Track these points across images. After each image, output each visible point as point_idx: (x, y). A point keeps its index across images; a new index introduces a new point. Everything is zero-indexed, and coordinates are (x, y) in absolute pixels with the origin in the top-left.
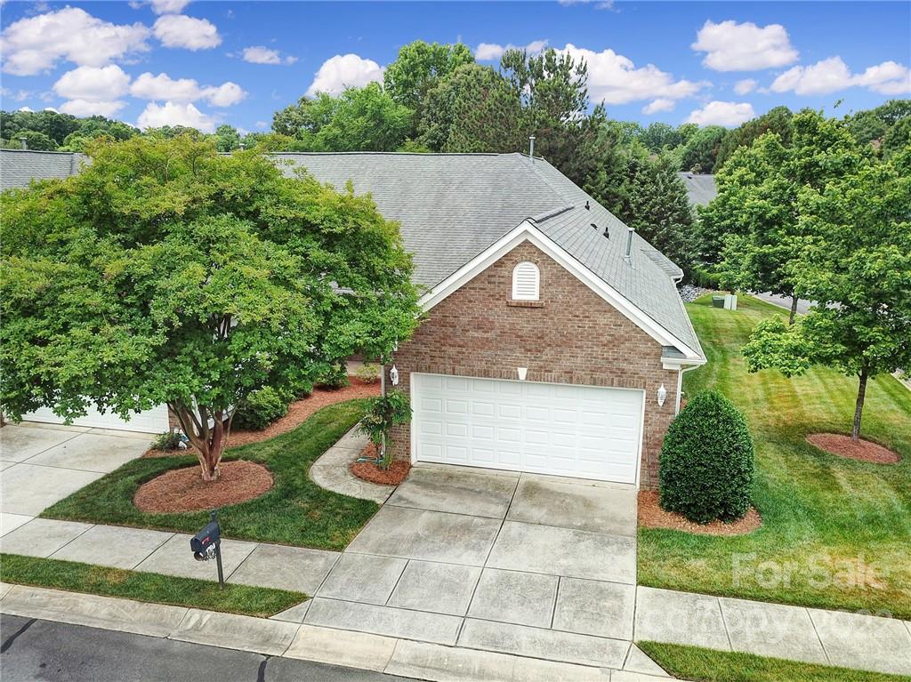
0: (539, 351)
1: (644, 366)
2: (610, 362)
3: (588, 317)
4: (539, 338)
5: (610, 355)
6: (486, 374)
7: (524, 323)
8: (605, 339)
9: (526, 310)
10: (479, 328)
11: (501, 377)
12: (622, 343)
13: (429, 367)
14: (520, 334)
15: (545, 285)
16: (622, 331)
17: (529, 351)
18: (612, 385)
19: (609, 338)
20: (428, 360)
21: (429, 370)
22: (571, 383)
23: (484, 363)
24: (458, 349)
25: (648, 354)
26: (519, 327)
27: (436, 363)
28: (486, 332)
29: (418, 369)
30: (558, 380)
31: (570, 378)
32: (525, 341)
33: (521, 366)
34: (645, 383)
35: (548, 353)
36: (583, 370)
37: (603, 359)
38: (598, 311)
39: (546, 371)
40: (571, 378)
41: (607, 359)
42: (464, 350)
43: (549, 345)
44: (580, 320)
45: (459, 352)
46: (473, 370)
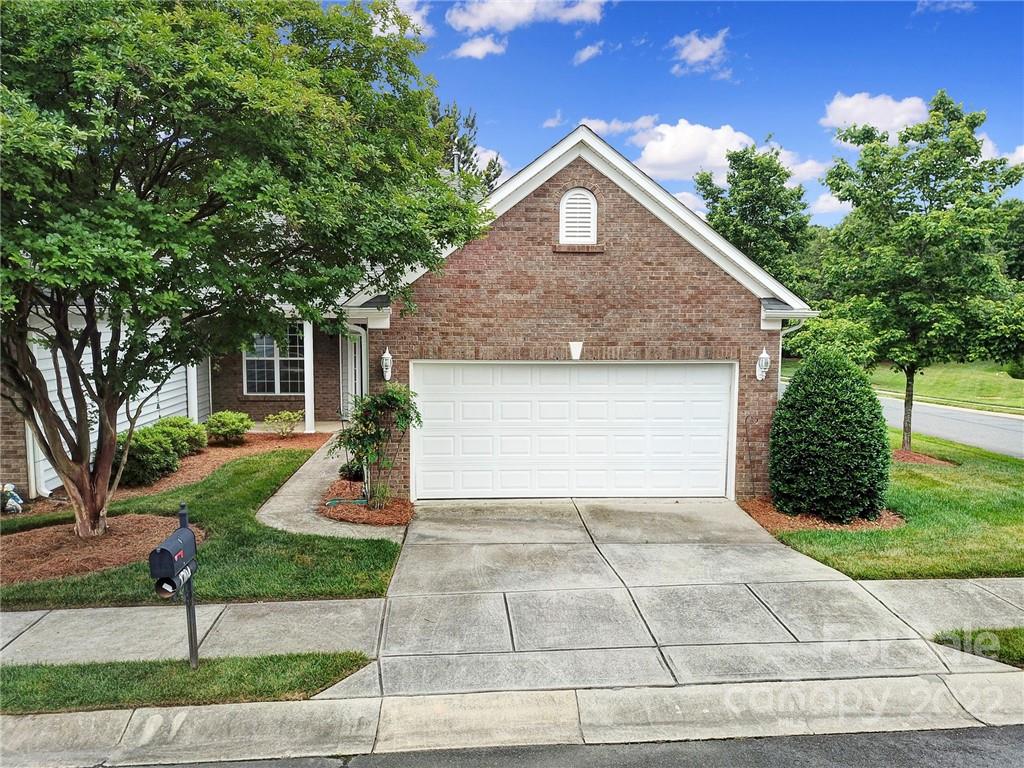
1: (737, 329)
3: (663, 264)
4: (598, 297)
5: (693, 315)
6: (524, 354)
7: (578, 276)
8: (687, 293)
9: (579, 258)
10: (513, 286)
11: (545, 358)
12: (709, 298)
15: (604, 221)
16: (707, 281)
17: (586, 316)
19: (691, 292)
20: (438, 338)
21: (439, 354)
22: (643, 358)
23: (521, 339)
24: (484, 320)
26: (570, 283)
27: (449, 344)
29: (422, 355)
30: (625, 355)
32: (578, 302)
33: (575, 340)
34: (739, 350)
35: (612, 318)
36: (659, 339)
37: (685, 321)
38: (676, 255)
39: (609, 344)
40: (643, 351)
41: (690, 321)
42: (492, 321)
43: (613, 307)
44: (653, 269)
45: (484, 325)
46: (505, 351)
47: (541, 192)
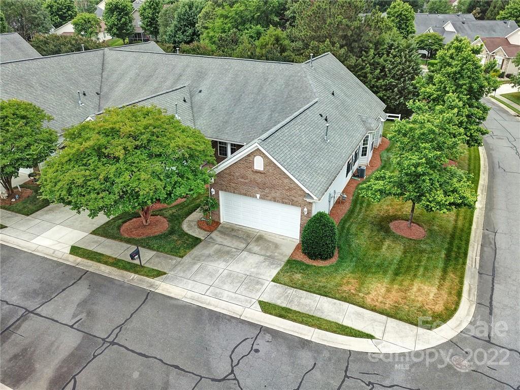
0: (264, 189)
1: (300, 199)
4: (264, 184)
6: (245, 195)
7: (259, 178)
8: (287, 188)
9: (259, 174)
10: (242, 178)
11: (251, 196)
12: (293, 190)
14: (257, 182)
15: (265, 166)
17: (260, 188)
18: (289, 205)
20: (225, 187)
21: (225, 191)
23: (244, 191)
26: (256, 179)
27: (228, 188)
28: (245, 180)
29: (222, 190)
30: (270, 200)
31: (274, 200)
32: (259, 185)
33: (258, 194)
34: (300, 205)
35: (267, 190)
36: (279, 198)
37: (286, 195)
38: (284, 177)
39: (266, 196)
42: (237, 185)
43: (267, 187)
44: (278, 180)
46: (241, 193)
47: (249, 155)
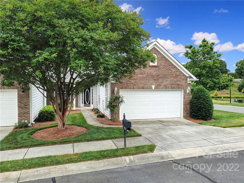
0: (158, 80)
1: (183, 82)
2: (176, 82)
3: (170, 69)
4: (158, 76)
5: (175, 80)
6: (143, 88)
7: (154, 72)
9: (154, 68)
10: (141, 74)
11: (147, 89)
12: (178, 77)
13: (126, 87)
14: (153, 75)
16: (178, 73)
17: (155, 80)
18: (176, 89)
19: (175, 75)
20: (126, 85)
21: (126, 88)
22: (166, 89)
23: (142, 85)
24: (135, 81)
25: (184, 79)
26: (152, 73)
27: (128, 86)
28: (143, 75)
29: (122, 88)
30: (163, 88)
32: (154, 77)
33: (153, 85)
34: (184, 87)
35: (160, 80)
36: (169, 85)
37: (174, 81)
38: (172, 68)
39: (160, 86)
40: (166, 87)
41: (175, 81)
42: (136, 81)
43: (160, 78)
44: (168, 70)
45: (135, 82)
46: (139, 87)
